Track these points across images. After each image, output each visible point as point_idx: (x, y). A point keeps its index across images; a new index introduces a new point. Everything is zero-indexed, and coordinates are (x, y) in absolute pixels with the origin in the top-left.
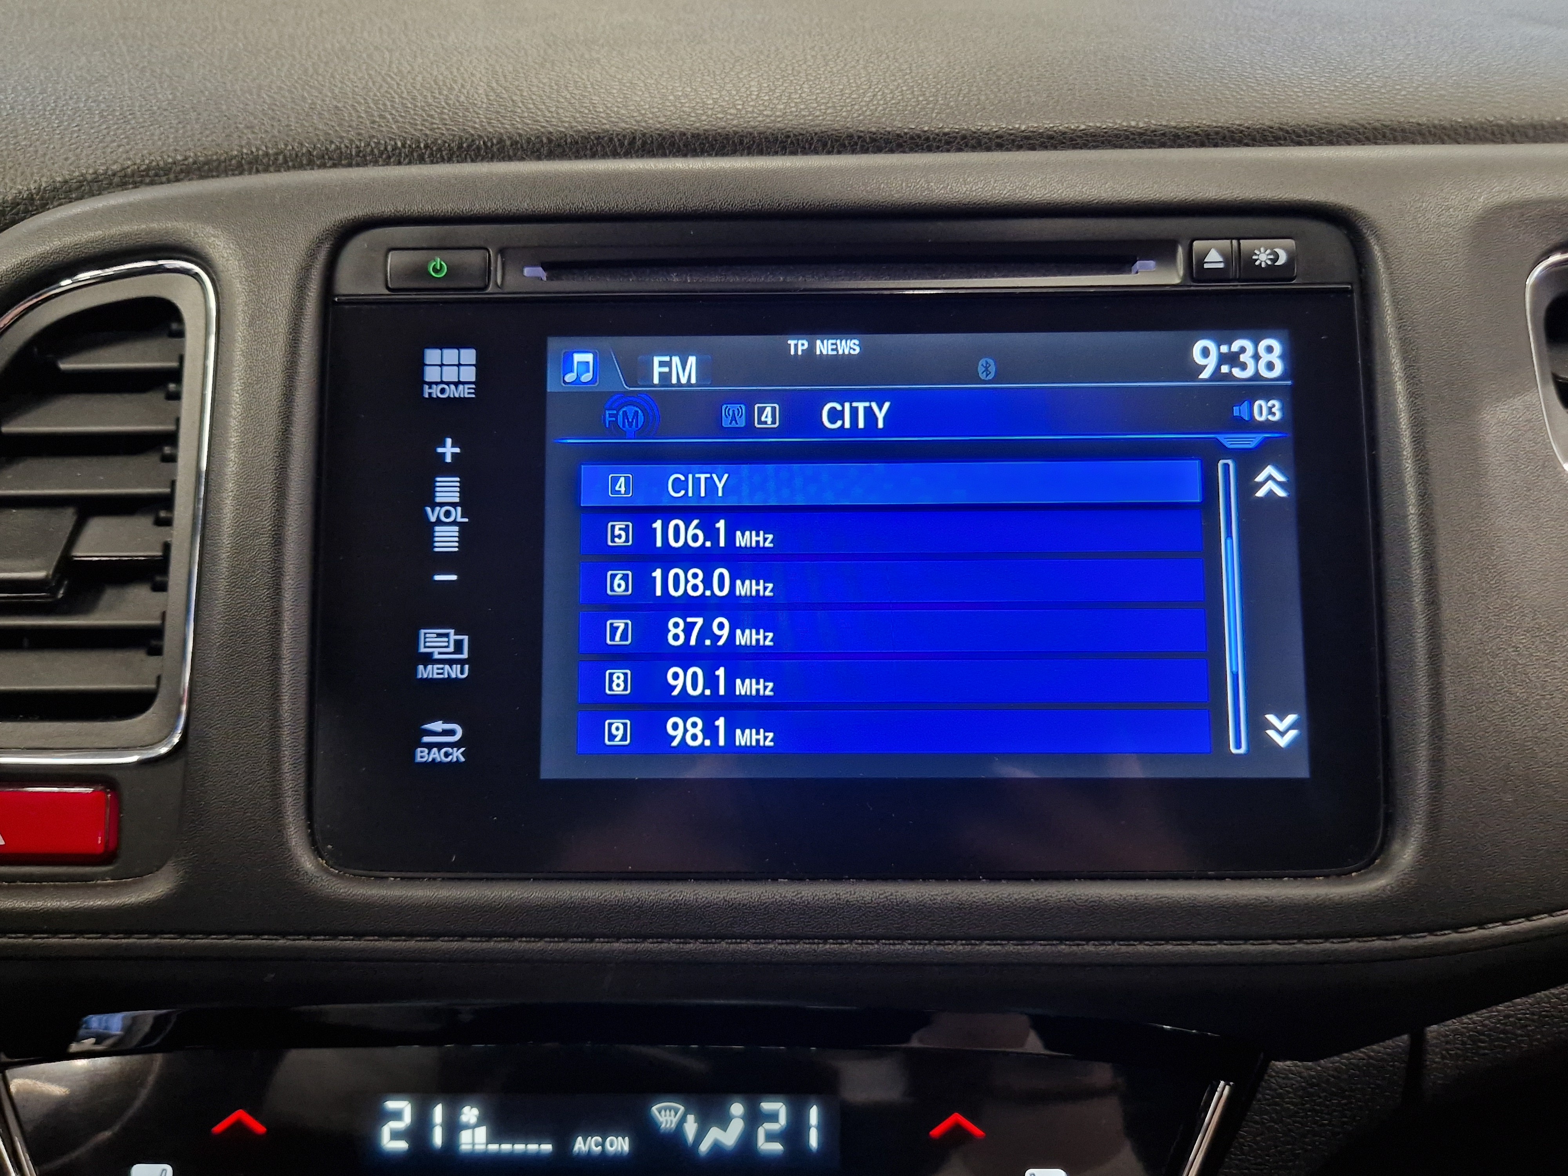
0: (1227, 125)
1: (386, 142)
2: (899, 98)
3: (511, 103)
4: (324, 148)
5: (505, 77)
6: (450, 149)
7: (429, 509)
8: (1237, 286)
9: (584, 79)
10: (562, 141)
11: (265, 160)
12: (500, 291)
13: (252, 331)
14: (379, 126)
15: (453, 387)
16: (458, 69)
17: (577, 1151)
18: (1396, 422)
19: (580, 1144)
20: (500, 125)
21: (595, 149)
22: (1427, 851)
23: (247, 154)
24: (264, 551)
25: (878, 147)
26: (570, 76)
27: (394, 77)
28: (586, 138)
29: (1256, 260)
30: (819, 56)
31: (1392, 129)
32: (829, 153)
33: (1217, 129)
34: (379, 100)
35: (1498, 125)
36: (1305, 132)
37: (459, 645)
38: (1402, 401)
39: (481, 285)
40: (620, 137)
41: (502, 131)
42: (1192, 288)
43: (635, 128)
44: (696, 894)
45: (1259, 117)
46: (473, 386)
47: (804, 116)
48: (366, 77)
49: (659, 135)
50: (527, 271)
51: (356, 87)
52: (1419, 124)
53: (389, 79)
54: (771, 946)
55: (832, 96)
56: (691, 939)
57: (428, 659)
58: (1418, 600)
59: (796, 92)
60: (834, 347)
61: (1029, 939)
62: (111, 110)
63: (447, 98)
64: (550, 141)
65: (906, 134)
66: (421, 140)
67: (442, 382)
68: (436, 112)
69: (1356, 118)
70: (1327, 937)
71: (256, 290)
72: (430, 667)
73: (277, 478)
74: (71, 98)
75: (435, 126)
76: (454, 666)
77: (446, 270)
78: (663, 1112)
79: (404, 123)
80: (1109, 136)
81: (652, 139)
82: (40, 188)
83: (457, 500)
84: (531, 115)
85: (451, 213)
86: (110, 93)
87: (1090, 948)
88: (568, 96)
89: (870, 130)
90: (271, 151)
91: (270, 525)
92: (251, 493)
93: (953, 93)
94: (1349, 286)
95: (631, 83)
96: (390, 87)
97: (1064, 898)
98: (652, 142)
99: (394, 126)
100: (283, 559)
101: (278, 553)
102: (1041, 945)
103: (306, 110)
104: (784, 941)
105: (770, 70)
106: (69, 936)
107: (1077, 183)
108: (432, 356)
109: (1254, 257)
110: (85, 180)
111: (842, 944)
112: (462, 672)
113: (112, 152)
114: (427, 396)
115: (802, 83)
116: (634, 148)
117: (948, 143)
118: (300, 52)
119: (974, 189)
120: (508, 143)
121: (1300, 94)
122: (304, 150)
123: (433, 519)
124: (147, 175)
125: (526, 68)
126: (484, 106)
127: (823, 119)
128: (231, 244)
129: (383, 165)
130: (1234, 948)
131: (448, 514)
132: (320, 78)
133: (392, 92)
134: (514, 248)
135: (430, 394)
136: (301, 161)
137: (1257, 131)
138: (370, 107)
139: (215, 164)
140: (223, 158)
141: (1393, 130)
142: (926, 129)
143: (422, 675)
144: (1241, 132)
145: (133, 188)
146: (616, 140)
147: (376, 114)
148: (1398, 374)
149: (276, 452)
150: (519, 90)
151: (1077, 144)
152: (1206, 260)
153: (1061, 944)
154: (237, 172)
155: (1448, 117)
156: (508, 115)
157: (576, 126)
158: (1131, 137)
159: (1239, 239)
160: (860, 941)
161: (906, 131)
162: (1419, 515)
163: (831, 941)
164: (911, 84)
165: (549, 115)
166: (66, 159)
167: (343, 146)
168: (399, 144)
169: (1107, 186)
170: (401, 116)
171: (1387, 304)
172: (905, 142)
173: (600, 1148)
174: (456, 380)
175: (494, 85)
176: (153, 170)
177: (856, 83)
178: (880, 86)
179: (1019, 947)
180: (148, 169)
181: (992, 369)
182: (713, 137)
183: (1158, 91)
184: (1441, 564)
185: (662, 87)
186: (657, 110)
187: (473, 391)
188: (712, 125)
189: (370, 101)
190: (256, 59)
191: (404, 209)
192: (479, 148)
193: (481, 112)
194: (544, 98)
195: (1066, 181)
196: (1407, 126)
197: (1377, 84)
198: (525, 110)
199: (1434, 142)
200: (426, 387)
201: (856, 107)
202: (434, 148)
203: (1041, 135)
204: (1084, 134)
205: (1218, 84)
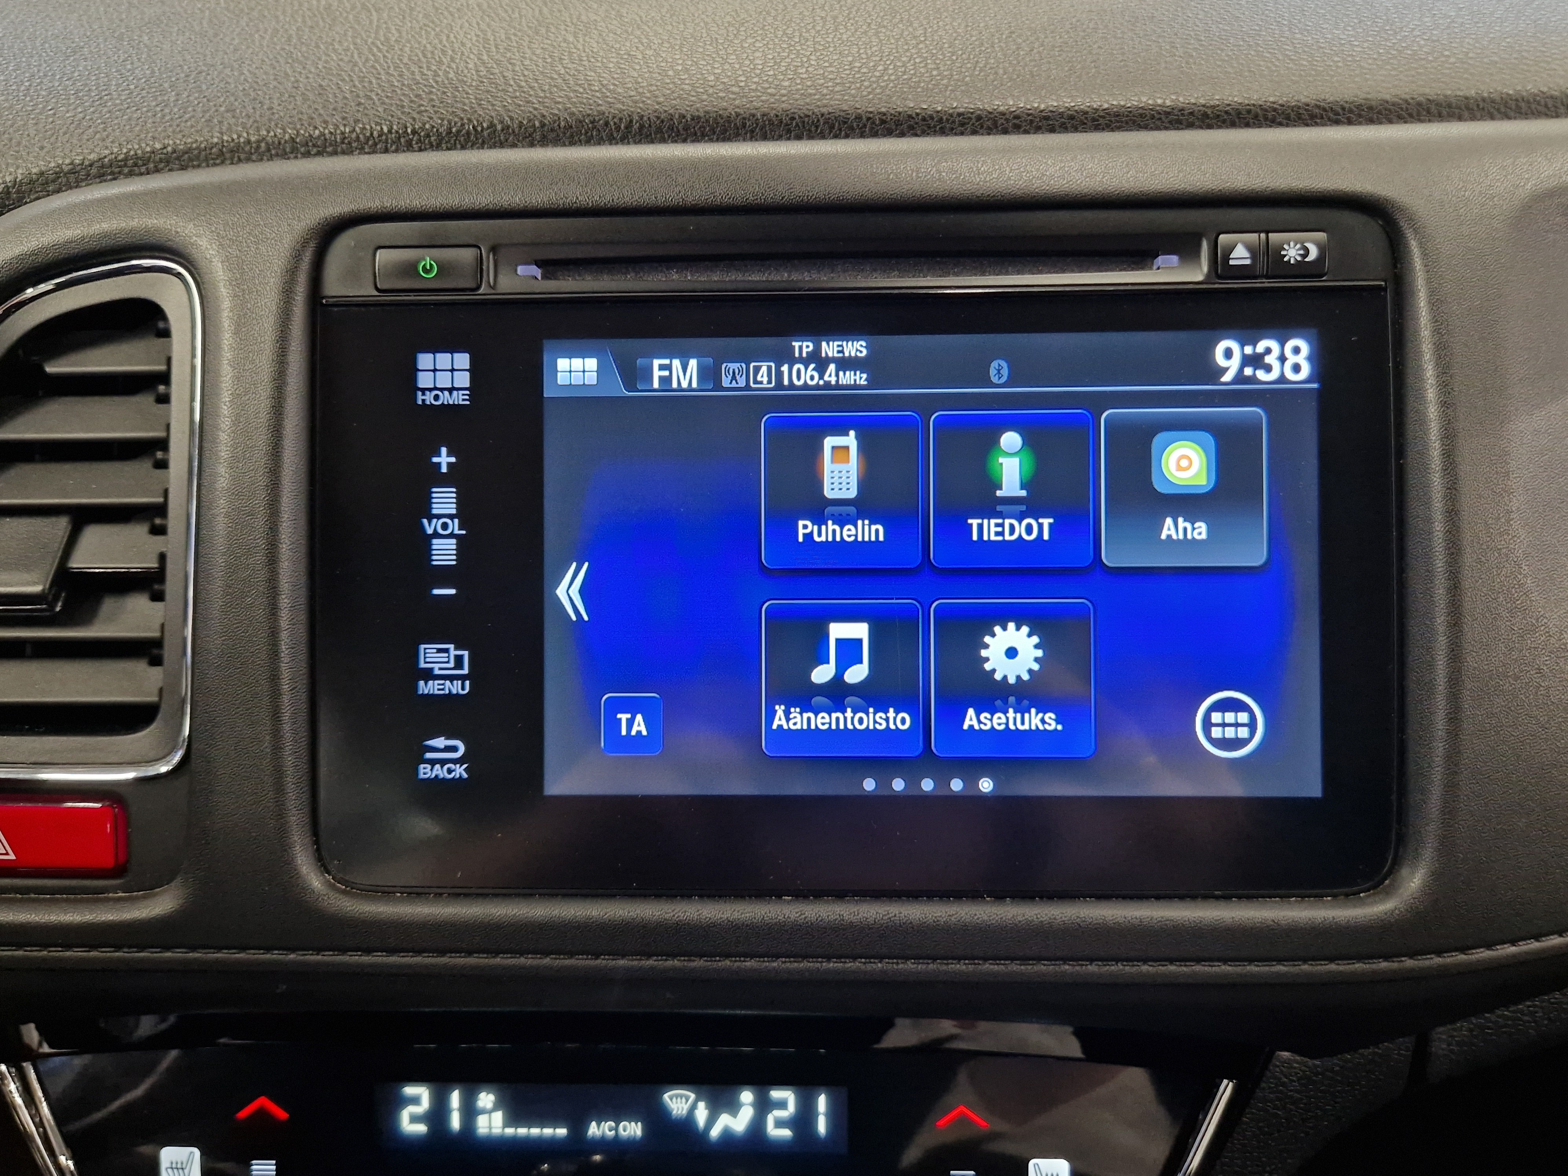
0: (1260, 103)
1: (371, 128)
2: (912, 72)
3: (502, 80)
4: (307, 135)
5: (496, 47)
6: (439, 134)
7: (425, 521)
8: (1264, 283)
9: (579, 49)
10: (556, 125)
11: (247, 148)
12: (493, 292)
13: (238, 339)
14: (365, 108)
15: (446, 393)
16: (448, 37)
17: (591, 1136)
18: (1426, 433)
19: (594, 1128)
20: (490, 108)
21: (590, 134)
22: (1437, 877)
23: (227, 141)
24: (258, 570)
25: (888, 129)
26: (565, 45)
27: (381, 47)
28: (580, 122)
29: (1285, 256)
30: (829, 19)
31: (1437, 104)
32: (836, 137)
33: (1248, 107)
34: (364, 77)
35: (1552, 97)
36: (1343, 109)
37: (459, 660)
38: (1433, 410)
39: (474, 285)
40: (615, 120)
41: (493, 114)
42: (1216, 286)
43: (632, 109)
44: (699, 915)
45: (1295, 94)
46: (468, 392)
47: (810, 94)
48: (352, 47)
49: (658, 118)
50: (521, 270)
51: (341, 60)
52: (1467, 98)
53: (375, 50)
54: (775, 964)
55: (841, 70)
56: (696, 957)
57: (429, 675)
58: (1440, 621)
59: (802, 66)
60: (840, 349)
61: (1033, 959)
62: (87, 89)
63: (436, 74)
64: (543, 125)
65: (917, 114)
66: (408, 125)
67: (435, 388)
68: (423, 91)
69: (1399, 93)
70: (1331, 960)
71: (240, 294)
72: (431, 682)
73: (269, 494)
74: (45, 76)
75: (423, 108)
76: (455, 682)
77: (435, 272)
78: (674, 1100)
79: (391, 105)
80: (1134, 116)
81: (650, 121)
82: (15, 181)
83: (454, 511)
84: (523, 94)
85: (440, 209)
86: (85, 67)
87: (1093, 968)
88: (562, 72)
89: (879, 110)
90: (253, 139)
91: (264, 543)
92: (243, 511)
93: (969, 65)
94: (1383, 283)
95: (629, 55)
96: (376, 61)
97: (1069, 920)
98: (650, 126)
99: (379, 109)
100: (278, 578)
101: (273, 572)
102: (1045, 965)
103: (289, 89)
104: (787, 960)
105: (776, 37)
106: (83, 949)
107: (1097, 173)
108: (425, 360)
109: (1283, 253)
110: (62, 171)
111: (845, 962)
112: (463, 689)
113: (88, 140)
114: (420, 402)
115: (809, 53)
116: (630, 132)
117: (962, 125)
118: (284, 12)
119: (988, 179)
120: (499, 127)
121: (1340, 64)
122: (287, 137)
123: (430, 531)
124: (126, 165)
125: (519, 34)
126: (474, 84)
127: (831, 99)
128: (214, 245)
129: (369, 153)
130: (1239, 969)
131: (445, 526)
132: (304, 49)
133: (378, 68)
134: (507, 245)
135: (423, 400)
136: (284, 150)
137: (1292, 108)
138: (354, 86)
139: (196, 152)
140: (203, 146)
141: (1439, 104)
142: (939, 108)
143: (423, 691)
144: (1275, 110)
145: (111, 180)
146: (612, 123)
147: (361, 94)
148: (1430, 381)
149: (266, 467)
150: (510, 64)
151: (1099, 125)
152: (1231, 257)
153: (1064, 964)
154: (218, 161)
155: (1499, 88)
156: (499, 95)
157: (570, 108)
158: (1157, 116)
159: (1267, 232)
160: (863, 960)
161: (918, 111)
162: (1445, 534)
163: (835, 960)
164: (925, 55)
165: (542, 95)
166: (42, 148)
167: (327, 131)
168: (385, 129)
169: (1129, 176)
170: (387, 97)
171: (1422, 305)
172: (917, 123)
173: (613, 1132)
174: (450, 386)
175: (485, 57)
176: (132, 159)
177: (867, 54)
178: (892, 58)
179: (1022, 967)
180: (126, 160)
181: (1005, 372)
182: (715, 119)
183: (1187, 63)
184: (1466, 584)
185: (661, 59)
186: (655, 88)
187: (467, 397)
188: (714, 106)
189: (355, 78)
190: (238, 21)
191: (391, 205)
192: (468, 133)
193: (470, 92)
194: (537, 73)
195: (1085, 169)
196: (1453, 100)
197: (1424, 49)
198: (517, 88)
199: (1481, 119)
200: (420, 393)
201: (866, 84)
202: (422, 134)
203: (1061, 114)
204: (1106, 113)
205: (1253, 53)
